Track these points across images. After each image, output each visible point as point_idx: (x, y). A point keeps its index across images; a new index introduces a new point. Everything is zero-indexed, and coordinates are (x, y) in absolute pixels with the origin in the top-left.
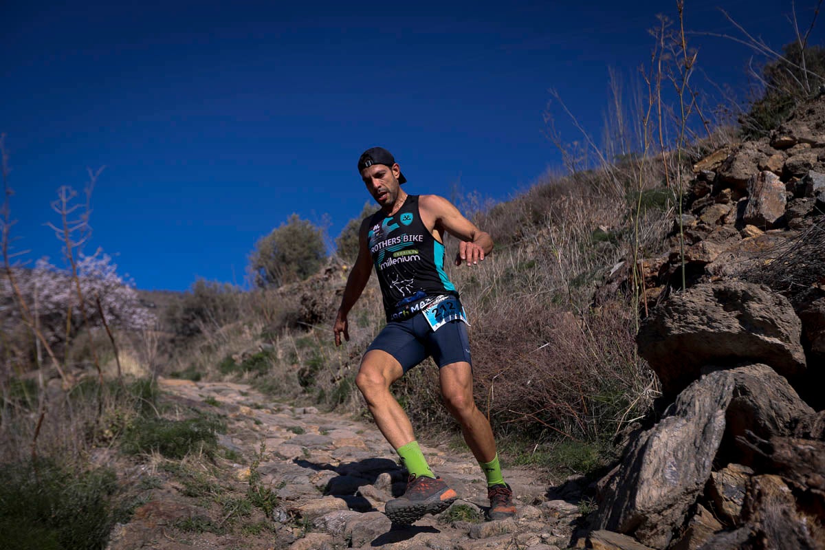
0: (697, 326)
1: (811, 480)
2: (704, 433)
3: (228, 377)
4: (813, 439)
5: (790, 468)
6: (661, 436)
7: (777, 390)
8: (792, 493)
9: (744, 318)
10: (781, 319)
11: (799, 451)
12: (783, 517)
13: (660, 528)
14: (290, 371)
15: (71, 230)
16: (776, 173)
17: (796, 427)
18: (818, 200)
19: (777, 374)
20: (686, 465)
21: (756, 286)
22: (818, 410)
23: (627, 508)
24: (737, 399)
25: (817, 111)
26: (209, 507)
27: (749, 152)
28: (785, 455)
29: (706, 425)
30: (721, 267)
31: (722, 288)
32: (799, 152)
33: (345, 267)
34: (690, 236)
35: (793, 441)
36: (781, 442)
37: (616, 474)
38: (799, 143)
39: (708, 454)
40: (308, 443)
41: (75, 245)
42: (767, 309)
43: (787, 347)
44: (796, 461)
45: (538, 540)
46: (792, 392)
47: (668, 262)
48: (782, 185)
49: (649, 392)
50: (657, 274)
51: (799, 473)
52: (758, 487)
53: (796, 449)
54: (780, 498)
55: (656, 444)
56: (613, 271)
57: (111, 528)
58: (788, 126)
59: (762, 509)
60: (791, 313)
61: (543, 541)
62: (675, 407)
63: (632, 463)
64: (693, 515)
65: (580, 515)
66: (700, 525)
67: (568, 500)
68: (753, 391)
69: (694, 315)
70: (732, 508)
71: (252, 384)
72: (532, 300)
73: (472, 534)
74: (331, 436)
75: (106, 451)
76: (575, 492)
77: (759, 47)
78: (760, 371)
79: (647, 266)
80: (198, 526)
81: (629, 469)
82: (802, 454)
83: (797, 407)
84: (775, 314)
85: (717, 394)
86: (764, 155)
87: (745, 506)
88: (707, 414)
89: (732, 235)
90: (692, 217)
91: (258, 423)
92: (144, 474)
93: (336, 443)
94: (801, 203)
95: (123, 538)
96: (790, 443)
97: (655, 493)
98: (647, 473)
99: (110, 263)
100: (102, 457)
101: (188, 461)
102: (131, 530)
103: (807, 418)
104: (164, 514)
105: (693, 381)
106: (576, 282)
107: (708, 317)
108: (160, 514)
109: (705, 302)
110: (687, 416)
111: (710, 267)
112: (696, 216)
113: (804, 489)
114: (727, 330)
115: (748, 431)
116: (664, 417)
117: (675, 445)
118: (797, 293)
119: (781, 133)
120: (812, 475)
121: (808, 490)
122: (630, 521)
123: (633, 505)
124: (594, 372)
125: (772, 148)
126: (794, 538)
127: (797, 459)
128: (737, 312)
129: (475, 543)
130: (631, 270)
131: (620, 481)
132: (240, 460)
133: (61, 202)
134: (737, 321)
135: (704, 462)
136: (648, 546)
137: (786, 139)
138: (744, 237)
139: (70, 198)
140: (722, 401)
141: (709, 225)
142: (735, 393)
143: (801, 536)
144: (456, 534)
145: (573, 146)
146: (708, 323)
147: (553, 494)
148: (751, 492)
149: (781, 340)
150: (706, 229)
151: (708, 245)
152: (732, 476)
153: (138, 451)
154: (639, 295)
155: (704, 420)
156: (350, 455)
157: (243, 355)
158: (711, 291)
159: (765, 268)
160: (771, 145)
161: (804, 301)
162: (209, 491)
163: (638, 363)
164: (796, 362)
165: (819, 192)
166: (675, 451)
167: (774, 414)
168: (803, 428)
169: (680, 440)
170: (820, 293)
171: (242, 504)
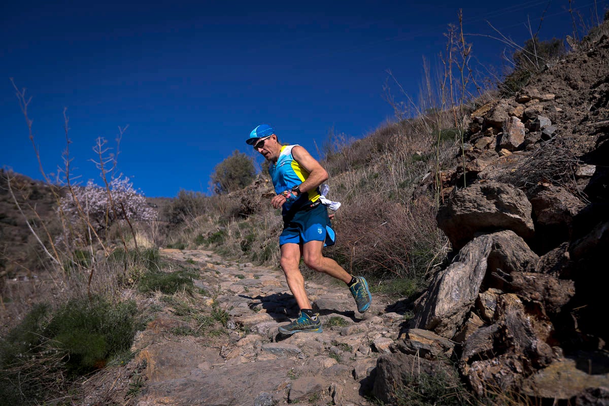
0: (471, 209)
1: (533, 296)
2: (475, 271)
3: (200, 247)
4: (536, 272)
5: (522, 289)
6: (450, 274)
7: (517, 245)
8: (522, 303)
9: (499, 204)
10: (520, 204)
11: (527, 279)
12: (515, 315)
13: (449, 326)
14: (236, 242)
15: (105, 163)
16: (519, 117)
17: (527, 266)
18: (543, 133)
19: (517, 236)
20: (464, 290)
21: (505, 184)
22: (540, 256)
23: (430, 316)
24: (495, 251)
25: (543, 80)
26: (189, 321)
27: (503, 105)
28: (519, 282)
29: (476, 267)
30: (486, 174)
31: (486, 187)
32: (533, 105)
33: (267, 180)
34: (469, 156)
36: (517, 275)
37: (424, 297)
38: (533, 99)
39: (477, 283)
40: (247, 284)
41: (107, 172)
42: (512, 198)
43: (523, 220)
44: (525, 285)
45: (380, 335)
46: (526, 246)
47: (456, 172)
48: (523, 125)
49: (445, 248)
50: (450, 179)
51: (526, 291)
52: (503, 301)
53: (525, 278)
54: (516, 306)
55: (447, 278)
56: (424, 178)
57: (134, 334)
58: (526, 90)
59: (505, 313)
60: (526, 199)
61: (383, 336)
62: (458, 257)
63: (434, 290)
64: (468, 318)
65: (405, 321)
66: (472, 324)
67: (397, 312)
68: (503, 246)
69: (469, 203)
70: (489, 314)
71: (214, 250)
72: (377, 197)
73: (342, 333)
74: (260, 279)
75: (130, 290)
76: (402, 308)
77: (509, 42)
78: (508, 234)
79: (444, 175)
80: (184, 332)
81: (432, 293)
82: (528, 281)
83: (528, 254)
84: (516, 201)
85: (483, 249)
86: (512, 107)
87: (496, 312)
88: (476, 260)
89: (493, 155)
90: (470, 145)
91: (218, 273)
92: (151, 303)
93: (264, 284)
94: (533, 135)
95: (141, 339)
96: (522, 275)
97: (446, 307)
98: (441, 295)
99: (129, 182)
100: (128, 294)
101: (177, 296)
102: (146, 335)
103: (533, 260)
104: (164, 326)
105: (469, 241)
106: (402, 186)
107: (478, 204)
108: (161, 326)
109: (476, 195)
110: (465, 262)
111: (480, 174)
112: (473, 144)
113: (529, 301)
114: (488, 211)
115: (498, 269)
116: (452, 263)
117: (458, 279)
118: (529, 188)
119: (522, 94)
120: (534, 293)
121: (532, 301)
122: (432, 323)
123: (433, 314)
124: (413, 238)
125: (517, 103)
126: (523, 328)
127: (526, 284)
128: (494, 201)
129: (344, 338)
130: (434, 178)
131: (427, 300)
132: (207, 294)
133: (98, 147)
134: (494, 205)
135: (475, 288)
136: (442, 337)
137: (525, 97)
138: (500, 156)
139: (103, 144)
140: (486, 253)
141: (480, 149)
142: (493, 247)
143: (527, 327)
144: (333, 333)
145: (400, 105)
146: (478, 207)
147: (389, 309)
148: (500, 303)
149: (520, 216)
150: (478, 152)
151: (479, 161)
152: (490, 295)
153: (148, 291)
154: (439, 192)
155: (475, 264)
156: (271, 290)
157: (209, 234)
158: (479, 188)
159: (512, 174)
160: (516, 101)
161: (533, 192)
162: (190, 312)
163: (439, 232)
164: (528, 229)
165: (544, 128)
166: (458, 283)
167: (515, 259)
168: (531, 266)
169: (461, 276)
170: (543, 188)
171: (209, 319)
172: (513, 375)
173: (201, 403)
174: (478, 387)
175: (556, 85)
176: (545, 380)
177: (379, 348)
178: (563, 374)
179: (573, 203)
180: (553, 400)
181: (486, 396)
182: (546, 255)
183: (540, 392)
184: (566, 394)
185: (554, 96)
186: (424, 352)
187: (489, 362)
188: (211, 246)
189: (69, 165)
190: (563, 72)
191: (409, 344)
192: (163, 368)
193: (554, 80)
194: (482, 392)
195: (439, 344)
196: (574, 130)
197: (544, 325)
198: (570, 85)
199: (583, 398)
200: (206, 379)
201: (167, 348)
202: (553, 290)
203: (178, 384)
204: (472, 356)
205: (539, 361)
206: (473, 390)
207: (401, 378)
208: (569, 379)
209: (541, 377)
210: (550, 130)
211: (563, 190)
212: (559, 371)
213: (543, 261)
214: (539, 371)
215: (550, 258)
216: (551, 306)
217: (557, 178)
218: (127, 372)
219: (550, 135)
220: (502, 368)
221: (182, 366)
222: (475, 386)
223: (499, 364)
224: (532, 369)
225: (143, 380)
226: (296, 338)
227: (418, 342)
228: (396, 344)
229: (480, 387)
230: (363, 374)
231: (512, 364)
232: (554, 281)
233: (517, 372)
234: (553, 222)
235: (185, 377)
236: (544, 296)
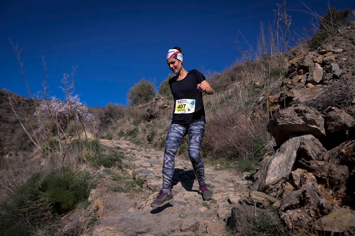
0: (288, 122)
1: (322, 174)
2: (289, 158)
3: (121, 138)
4: (325, 161)
5: (315, 170)
6: (274, 160)
7: (315, 143)
8: (316, 178)
9: (304, 119)
10: (317, 119)
11: (318, 165)
12: (311, 185)
13: (273, 190)
14: (144, 136)
15: (68, 89)
16: (319, 64)
17: (320, 156)
18: (334, 74)
19: (315, 138)
20: (283, 169)
21: (309, 108)
22: (328, 150)
24: (301, 147)
25: (335, 40)
26: (121, 184)
27: (310, 56)
28: (314, 166)
29: (290, 155)
30: (298, 99)
31: (297, 109)
32: (328, 55)
33: (162, 98)
34: (288, 87)
35: (317, 161)
36: (313, 162)
38: (328, 52)
39: (290, 165)
40: (152, 162)
41: (70, 94)
42: (312, 116)
43: (319, 128)
45: (233, 194)
46: (320, 144)
47: (280, 97)
48: (321, 68)
49: (272, 143)
50: (276, 101)
51: (318, 172)
52: (305, 176)
53: (317, 164)
54: (312, 180)
55: (273, 162)
56: (260, 100)
57: (89, 191)
58: (324, 46)
59: (306, 183)
60: (321, 117)
62: (280, 150)
64: (285, 186)
66: (287, 189)
68: (306, 144)
69: (287, 118)
70: (297, 183)
71: (130, 141)
72: (231, 110)
74: (159, 159)
75: (85, 165)
77: (315, 15)
78: (310, 137)
79: (272, 98)
80: (118, 190)
82: (319, 166)
83: (321, 149)
84: (315, 117)
85: (294, 145)
86: (315, 57)
87: (301, 182)
88: (290, 152)
89: (303, 87)
91: (134, 155)
92: (98, 173)
94: (328, 75)
95: (94, 194)
96: (316, 162)
97: (272, 179)
98: (269, 172)
99: (77, 98)
100: (84, 167)
101: (113, 169)
102: (97, 191)
104: (107, 186)
105: (286, 141)
106: (247, 104)
107: (292, 119)
108: (106, 186)
109: (291, 114)
110: (284, 153)
111: (294, 99)
112: (290, 80)
113: (320, 177)
114: (298, 123)
115: (302, 159)
116: (276, 153)
117: (279, 163)
118: (323, 109)
119: (322, 49)
120: (322, 172)
121: (321, 177)
122: (263, 187)
123: (265, 182)
124: (253, 136)
126: (315, 192)
127: (318, 167)
128: (303, 117)
130: (266, 100)
132: (129, 168)
133: (64, 79)
134: (302, 120)
135: (289, 168)
136: (270, 196)
137: (324, 50)
138: (307, 88)
139: (67, 77)
140: (296, 148)
141: (295, 83)
142: (300, 144)
143: (318, 192)
145: (246, 52)
146: (292, 121)
148: (303, 178)
149: (317, 126)
150: (293, 84)
151: (294, 91)
152: (298, 172)
153: (96, 165)
154: (269, 109)
157: (127, 130)
158: (293, 110)
159: (314, 100)
160: (318, 53)
162: (121, 179)
163: (268, 134)
164: (322, 133)
165: (334, 71)
166: (279, 165)
167: (313, 152)
168: (322, 156)
169: (281, 161)
170: (331, 110)
171: (132, 183)
172: (309, 218)
173: (131, 230)
174: (289, 225)
175: (343, 43)
176: (327, 221)
177: (232, 201)
178: (338, 218)
179: (349, 120)
180: (331, 232)
181: (294, 229)
182: (331, 150)
183: (324, 228)
184: (339, 229)
185: (342, 50)
186: (259, 205)
187: (296, 210)
188: (128, 138)
189: (47, 90)
190: (348, 35)
191: (250, 200)
192: (108, 210)
193: (343, 40)
194: (291, 227)
195: (268, 200)
196: (353, 73)
197: (328, 191)
198: (353, 43)
199: (349, 232)
200: (133, 217)
201: (110, 199)
202: (333, 171)
203: (117, 219)
204: (286, 207)
205: (324, 211)
206: (287, 226)
207: (246, 219)
208: (341, 221)
209: (325, 220)
210: (338, 73)
211: (343, 111)
212: (335, 217)
213: (330, 154)
214: (324, 216)
215: (334, 152)
216: (332, 180)
217: (340, 104)
218: (87, 212)
219: (338, 76)
220: (303, 214)
221: (118, 209)
222: (288, 223)
223: (301, 212)
224: (320, 215)
225: (97, 217)
226: (183, 195)
227: (256, 199)
228: (243, 200)
229: (291, 224)
230: (223, 216)
231: (309, 212)
232: (334, 166)
233: (312, 217)
234: (337, 130)
235: (121, 216)
236: (328, 174)
